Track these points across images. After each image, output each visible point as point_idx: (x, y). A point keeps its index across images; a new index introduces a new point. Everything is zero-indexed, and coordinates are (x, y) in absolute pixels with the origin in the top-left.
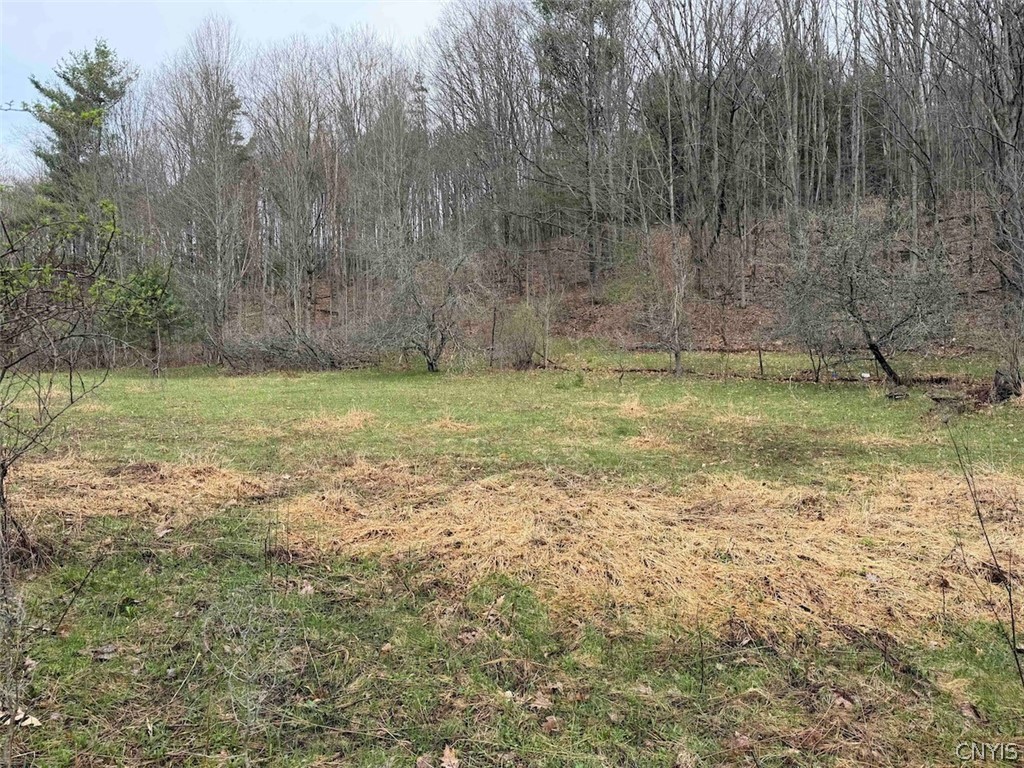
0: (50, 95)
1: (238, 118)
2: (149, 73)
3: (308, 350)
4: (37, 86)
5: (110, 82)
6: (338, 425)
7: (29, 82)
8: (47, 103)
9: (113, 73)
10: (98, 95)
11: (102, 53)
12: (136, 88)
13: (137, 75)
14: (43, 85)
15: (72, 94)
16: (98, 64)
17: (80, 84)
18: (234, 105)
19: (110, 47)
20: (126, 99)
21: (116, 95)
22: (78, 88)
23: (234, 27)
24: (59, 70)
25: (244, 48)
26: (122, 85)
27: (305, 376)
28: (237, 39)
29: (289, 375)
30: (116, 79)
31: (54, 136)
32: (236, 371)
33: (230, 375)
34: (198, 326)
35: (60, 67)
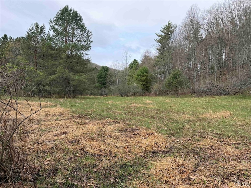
0: (159, 36)
1: (201, 30)
2: (179, 25)
3: (218, 90)
4: (157, 34)
5: (171, 30)
6: (215, 116)
7: (155, 34)
8: (159, 38)
9: (172, 28)
10: (169, 33)
11: (169, 24)
12: (177, 30)
13: (177, 26)
14: (158, 34)
15: (164, 34)
16: (169, 26)
17: (165, 32)
18: (200, 27)
19: (171, 22)
20: (175, 33)
21: (172, 32)
22: (165, 33)
23: (198, 6)
24: (161, 30)
25: (201, 11)
26: (173, 30)
27: (217, 97)
28: (199, 9)
29: (212, 97)
30: (172, 29)
31: (160, 45)
32: (197, 96)
33: (196, 97)
34: (188, 84)
35: (161, 29)
